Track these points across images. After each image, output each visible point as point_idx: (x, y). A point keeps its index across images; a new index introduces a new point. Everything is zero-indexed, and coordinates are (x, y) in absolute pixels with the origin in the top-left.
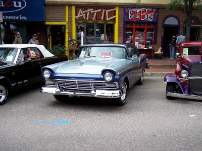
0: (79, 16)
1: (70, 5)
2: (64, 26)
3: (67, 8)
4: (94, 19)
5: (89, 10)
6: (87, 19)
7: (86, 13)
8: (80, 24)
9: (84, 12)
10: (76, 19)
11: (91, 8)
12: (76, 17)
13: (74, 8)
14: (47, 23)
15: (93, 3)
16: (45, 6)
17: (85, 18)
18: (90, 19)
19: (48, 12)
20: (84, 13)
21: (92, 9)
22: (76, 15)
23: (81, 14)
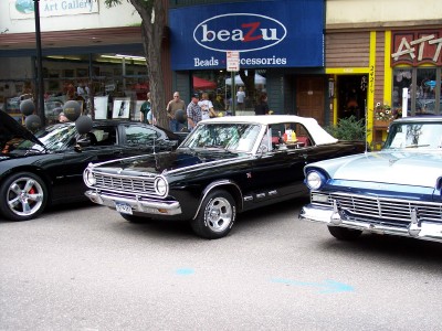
0: (400, 52)
1: (380, 30)
2: (366, 75)
3: (373, 36)
4: (435, 59)
5: (424, 38)
6: (420, 58)
7: (417, 46)
8: (402, 70)
9: (413, 43)
10: (392, 59)
11: (430, 34)
12: (393, 55)
13: (388, 36)
14: (329, 71)
15: (435, 20)
16: (325, 34)
17: (413, 56)
18: (427, 59)
19: (331, 47)
20: (412, 47)
21: (432, 36)
22: (394, 50)
23: (404, 48)
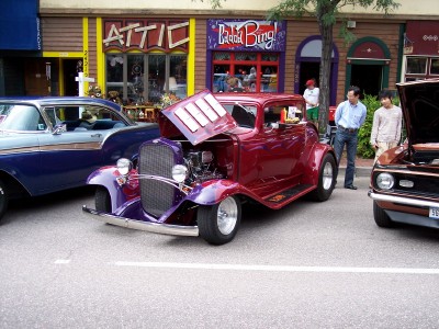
0: (110, 39)
1: (91, 16)
2: (81, 59)
3: (85, 22)
4: (141, 46)
5: (131, 26)
6: (128, 45)
7: (125, 33)
8: (114, 56)
9: (121, 30)
10: (104, 44)
11: (135, 22)
12: (105, 41)
13: (99, 22)
14: (46, 54)
15: (138, 10)
16: (40, 18)
17: (122, 43)
18: (135, 46)
19: (47, 30)
20: (121, 33)
21: (138, 25)
22: (105, 37)
23: (114, 34)
